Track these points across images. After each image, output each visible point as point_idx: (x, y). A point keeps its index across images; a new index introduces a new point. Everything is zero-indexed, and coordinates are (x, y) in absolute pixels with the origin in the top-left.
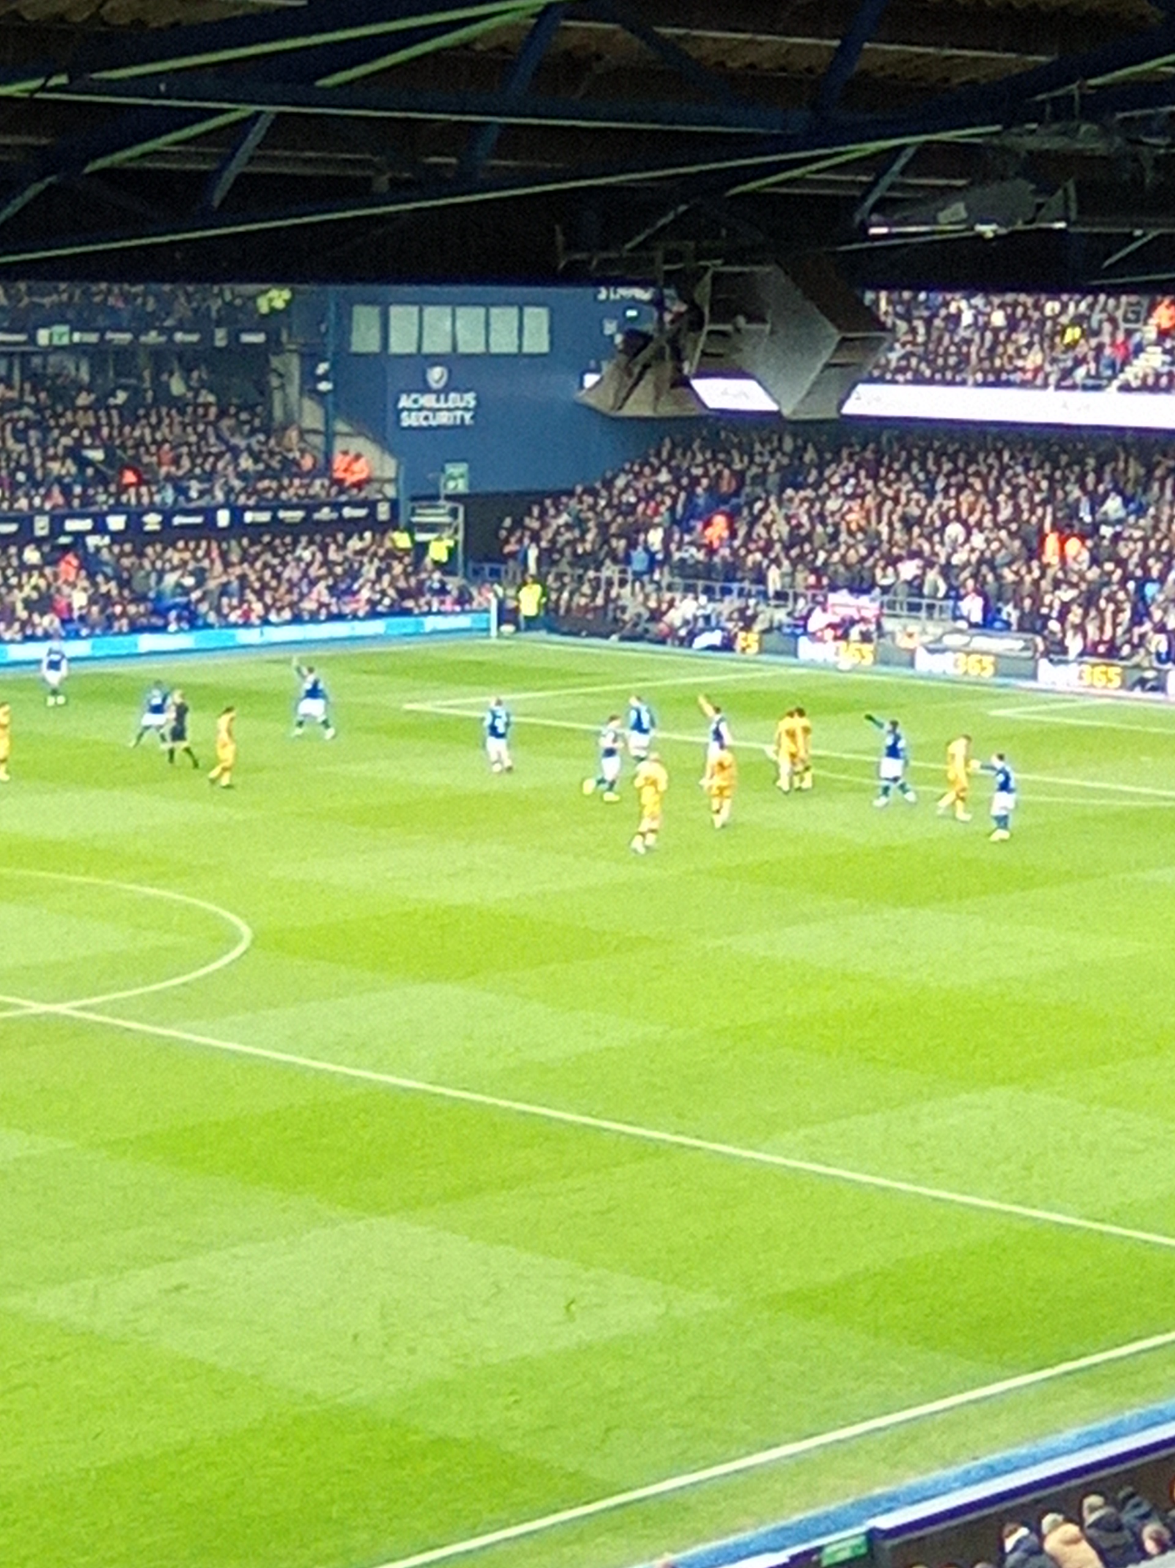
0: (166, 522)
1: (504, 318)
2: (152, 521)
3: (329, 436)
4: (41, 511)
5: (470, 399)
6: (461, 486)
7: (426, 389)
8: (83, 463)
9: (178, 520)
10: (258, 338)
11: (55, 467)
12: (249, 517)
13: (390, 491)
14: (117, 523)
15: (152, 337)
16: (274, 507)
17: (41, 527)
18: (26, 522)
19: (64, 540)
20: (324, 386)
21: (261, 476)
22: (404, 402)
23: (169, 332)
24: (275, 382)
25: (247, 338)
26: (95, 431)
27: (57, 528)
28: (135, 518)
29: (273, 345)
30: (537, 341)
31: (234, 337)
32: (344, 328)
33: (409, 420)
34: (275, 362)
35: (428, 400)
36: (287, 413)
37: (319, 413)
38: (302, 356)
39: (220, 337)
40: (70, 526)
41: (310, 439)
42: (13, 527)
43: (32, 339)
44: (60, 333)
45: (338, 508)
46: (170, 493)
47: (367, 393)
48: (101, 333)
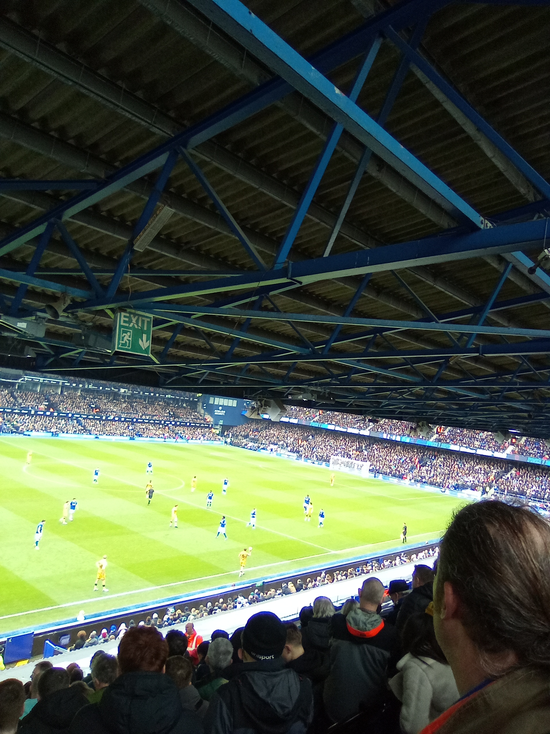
0: (180, 424)
1: (231, 401)
2: (178, 423)
3: (204, 414)
4: (163, 420)
5: (224, 412)
6: (222, 424)
7: (219, 410)
8: (170, 414)
9: (182, 424)
10: (197, 400)
11: (166, 415)
12: (192, 424)
13: (212, 423)
14: (173, 423)
15: (182, 398)
16: (195, 424)
17: (163, 422)
18: (161, 421)
19: (166, 424)
20: (205, 407)
21: (194, 419)
22: (216, 411)
23: (184, 398)
24: (198, 406)
25: (195, 400)
26: (172, 410)
27: (165, 423)
28: (176, 423)
29: (198, 401)
30: (235, 405)
31: (193, 399)
32: (209, 400)
33: (216, 414)
34: (199, 403)
35: (219, 411)
36: (199, 411)
37: (204, 411)
38: (202, 403)
39: (191, 399)
40: (167, 423)
41: (202, 414)
42: (159, 422)
43: (165, 396)
44: (169, 396)
45: (204, 424)
46: (181, 420)
47: (211, 409)
48: (175, 396)
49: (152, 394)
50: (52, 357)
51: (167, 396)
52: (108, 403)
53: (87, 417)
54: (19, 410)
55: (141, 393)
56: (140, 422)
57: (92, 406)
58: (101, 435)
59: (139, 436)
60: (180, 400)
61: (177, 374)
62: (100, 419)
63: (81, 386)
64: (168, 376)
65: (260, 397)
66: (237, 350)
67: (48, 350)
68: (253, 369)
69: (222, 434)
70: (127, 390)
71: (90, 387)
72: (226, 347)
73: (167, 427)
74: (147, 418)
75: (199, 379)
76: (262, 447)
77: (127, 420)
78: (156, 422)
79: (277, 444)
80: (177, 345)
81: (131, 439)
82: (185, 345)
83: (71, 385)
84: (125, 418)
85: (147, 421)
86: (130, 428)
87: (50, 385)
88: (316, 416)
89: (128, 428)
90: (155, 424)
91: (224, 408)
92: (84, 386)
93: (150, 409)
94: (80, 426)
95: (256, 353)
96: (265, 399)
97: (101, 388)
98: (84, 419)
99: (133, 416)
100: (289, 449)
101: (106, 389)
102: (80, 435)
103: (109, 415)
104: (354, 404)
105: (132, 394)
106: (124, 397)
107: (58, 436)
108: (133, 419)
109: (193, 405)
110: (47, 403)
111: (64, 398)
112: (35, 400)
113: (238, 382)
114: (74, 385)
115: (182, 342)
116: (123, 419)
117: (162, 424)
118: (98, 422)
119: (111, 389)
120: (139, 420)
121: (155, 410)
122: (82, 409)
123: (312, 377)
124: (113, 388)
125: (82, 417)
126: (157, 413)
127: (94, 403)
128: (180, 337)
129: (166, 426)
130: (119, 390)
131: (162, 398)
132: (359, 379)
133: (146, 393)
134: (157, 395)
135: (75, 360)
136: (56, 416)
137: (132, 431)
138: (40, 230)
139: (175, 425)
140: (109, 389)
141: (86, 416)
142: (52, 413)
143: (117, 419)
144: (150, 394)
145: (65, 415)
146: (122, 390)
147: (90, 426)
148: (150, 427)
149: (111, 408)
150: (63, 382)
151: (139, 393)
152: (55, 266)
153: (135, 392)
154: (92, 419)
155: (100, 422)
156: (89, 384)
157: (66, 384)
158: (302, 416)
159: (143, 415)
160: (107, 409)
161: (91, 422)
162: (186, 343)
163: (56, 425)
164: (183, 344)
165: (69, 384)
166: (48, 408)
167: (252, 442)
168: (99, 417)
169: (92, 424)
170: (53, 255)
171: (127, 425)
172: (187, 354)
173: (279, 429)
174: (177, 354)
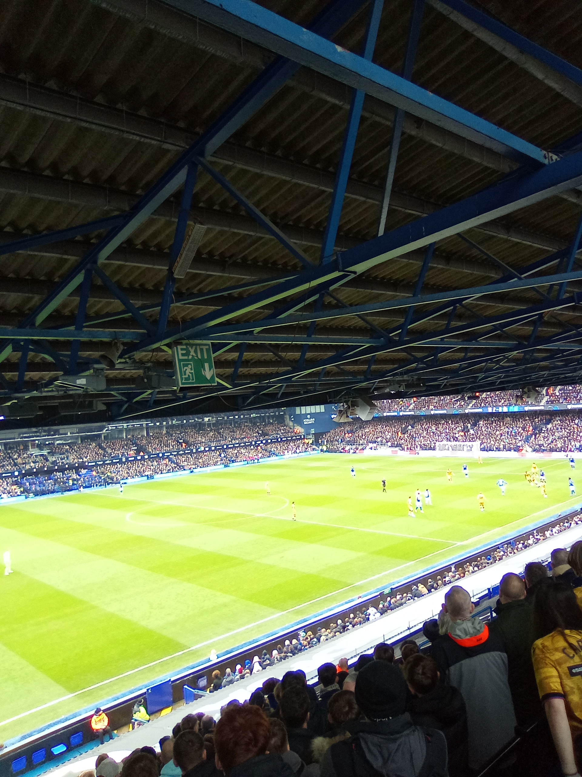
0: (271, 441)
1: (318, 407)
2: (269, 441)
3: (293, 426)
4: (253, 441)
5: (314, 419)
6: (314, 432)
7: (307, 418)
8: (259, 433)
9: (273, 441)
10: (283, 413)
11: (255, 435)
12: (283, 439)
13: (303, 434)
14: (264, 442)
16: (287, 438)
17: (253, 443)
18: (251, 443)
20: (292, 419)
21: (284, 433)
22: (304, 421)
23: (270, 413)
24: (285, 419)
25: (281, 414)
26: (260, 429)
27: (256, 443)
28: (267, 441)
29: (285, 414)
30: (323, 410)
31: (279, 414)
32: (295, 411)
33: (305, 423)
34: (285, 416)
35: (308, 420)
36: (288, 424)
37: (292, 423)
38: (289, 415)
39: (277, 414)
40: (257, 443)
41: (291, 427)
42: (249, 444)
43: (250, 416)
44: (254, 415)
45: (296, 437)
46: (271, 437)
47: (299, 420)
48: (260, 414)
49: (237, 417)
50: (126, 403)
51: (252, 416)
52: (195, 435)
53: (178, 453)
54: (110, 460)
55: (226, 418)
56: (231, 448)
57: (180, 441)
58: (195, 468)
59: (233, 462)
60: (266, 417)
61: (254, 393)
62: (191, 453)
63: (164, 423)
64: (245, 397)
65: (345, 398)
66: (309, 355)
67: (120, 397)
68: (332, 371)
69: (316, 442)
70: (210, 418)
71: (174, 422)
72: (297, 355)
73: (259, 448)
74: (237, 442)
75: (278, 393)
76: (360, 447)
77: (217, 448)
78: (247, 444)
79: (375, 442)
80: (247, 363)
81: (226, 466)
82: (256, 362)
83: (155, 424)
84: (215, 447)
85: (238, 445)
86: (223, 455)
87: (134, 429)
88: (411, 404)
89: (221, 456)
90: (245, 447)
91: (312, 415)
92: (167, 423)
93: (238, 432)
94: (173, 464)
95: (330, 354)
96: (351, 399)
97: (185, 421)
98: (175, 455)
99: (222, 442)
100: (389, 444)
101: (190, 421)
102: (174, 473)
103: (199, 447)
104: (448, 384)
105: (217, 421)
106: (209, 425)
107: (153, 478)
108: (223, 446)
109: (281, 420)
110: (136, 448)
111: (150, 439)
112: (123, 447)
113: (318, 388)
114: (158, 424)
115: (252, 360)
116: (213, 448)
117: (253, 445)
118: (189, 456)
119: (195, 420)
120: (229, 446)
121: (243, 432)
122: (171, 446)
123: (396, 366)
124: (196, 419)
125: (173, 455)
126: (245, 435)
127: (181, 437)
128: (247, 355)
129: (257, 446)
130: (203, 420)
131: (247, 418)
132: (448, 357)
133: (230, 418)
134: (242, 416)
135: (148, 401)
136: (147, 459)
137: (225, 458)
138: (79, 279)
139: (266, 444)
140: (193, 421)
141: (176, 453)
142: (143, 457)
143: (207, 449)
144: (234, 417)
145: (156, 456)
146: (206, 419)
147: (183, 462)
148: (242, 450)
149: (200, 439)
150: (146, 424)
151: (223, 418)
152: (105, 312)
153: (219, 418)
154: (183, 454)
155: (191, 456)
156: (172, 420)
157: (149, 425)
158: (396, 407)
159: (232, 440)
160: (195, 441)
161: (183, 457)
162: (255, 360)
163: (149, 467)
164: (251, 362)
165: (153, 424)
166: (138, 452)
167: (348, 444)
168: (190, 451)
169: (183, 459)
170: (100, 302)
171: (218, 453)
172: (259, 370)
173: (374, 426)
174: (249, 373)
